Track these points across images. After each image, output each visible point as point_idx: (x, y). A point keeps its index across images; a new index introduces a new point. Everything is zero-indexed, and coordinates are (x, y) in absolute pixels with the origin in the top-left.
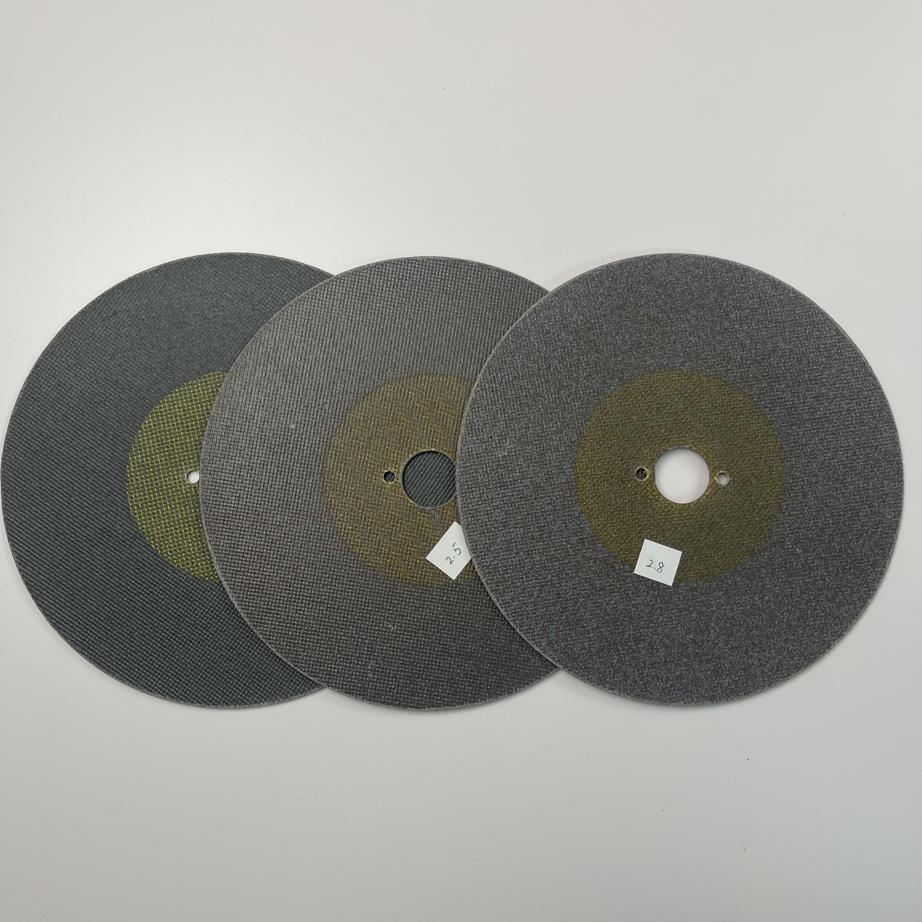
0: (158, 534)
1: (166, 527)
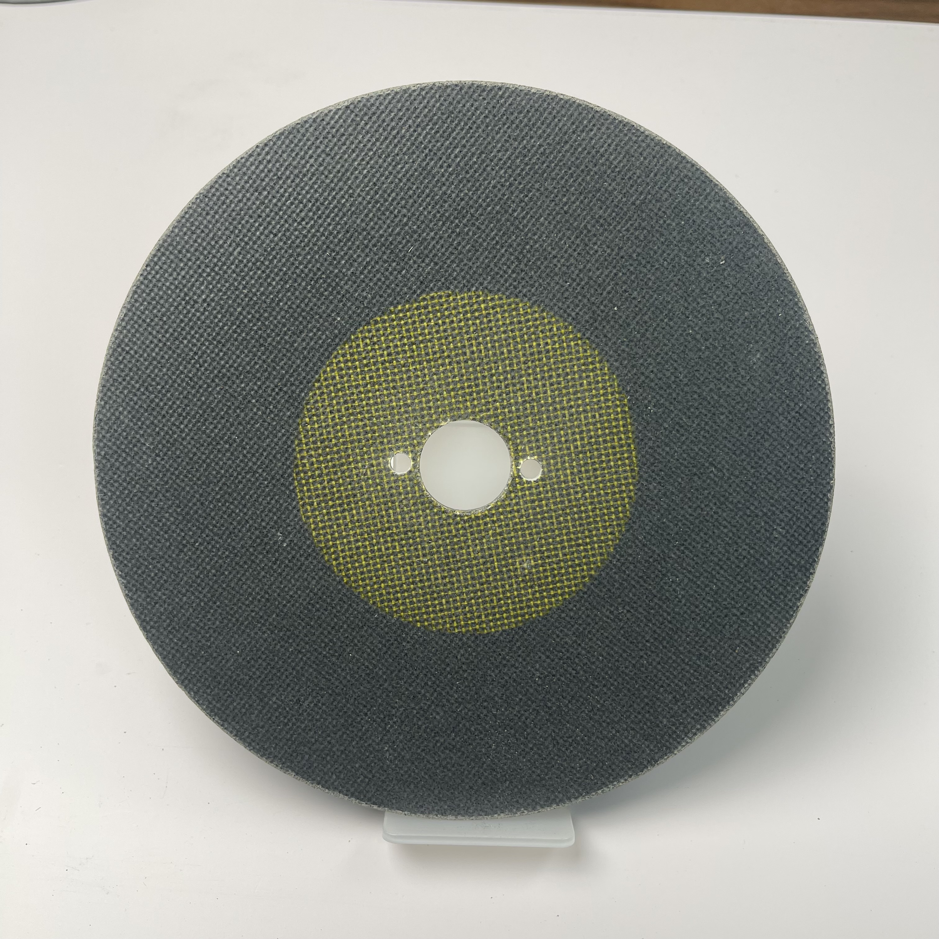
0: (343, 551)
1: (357, 541)
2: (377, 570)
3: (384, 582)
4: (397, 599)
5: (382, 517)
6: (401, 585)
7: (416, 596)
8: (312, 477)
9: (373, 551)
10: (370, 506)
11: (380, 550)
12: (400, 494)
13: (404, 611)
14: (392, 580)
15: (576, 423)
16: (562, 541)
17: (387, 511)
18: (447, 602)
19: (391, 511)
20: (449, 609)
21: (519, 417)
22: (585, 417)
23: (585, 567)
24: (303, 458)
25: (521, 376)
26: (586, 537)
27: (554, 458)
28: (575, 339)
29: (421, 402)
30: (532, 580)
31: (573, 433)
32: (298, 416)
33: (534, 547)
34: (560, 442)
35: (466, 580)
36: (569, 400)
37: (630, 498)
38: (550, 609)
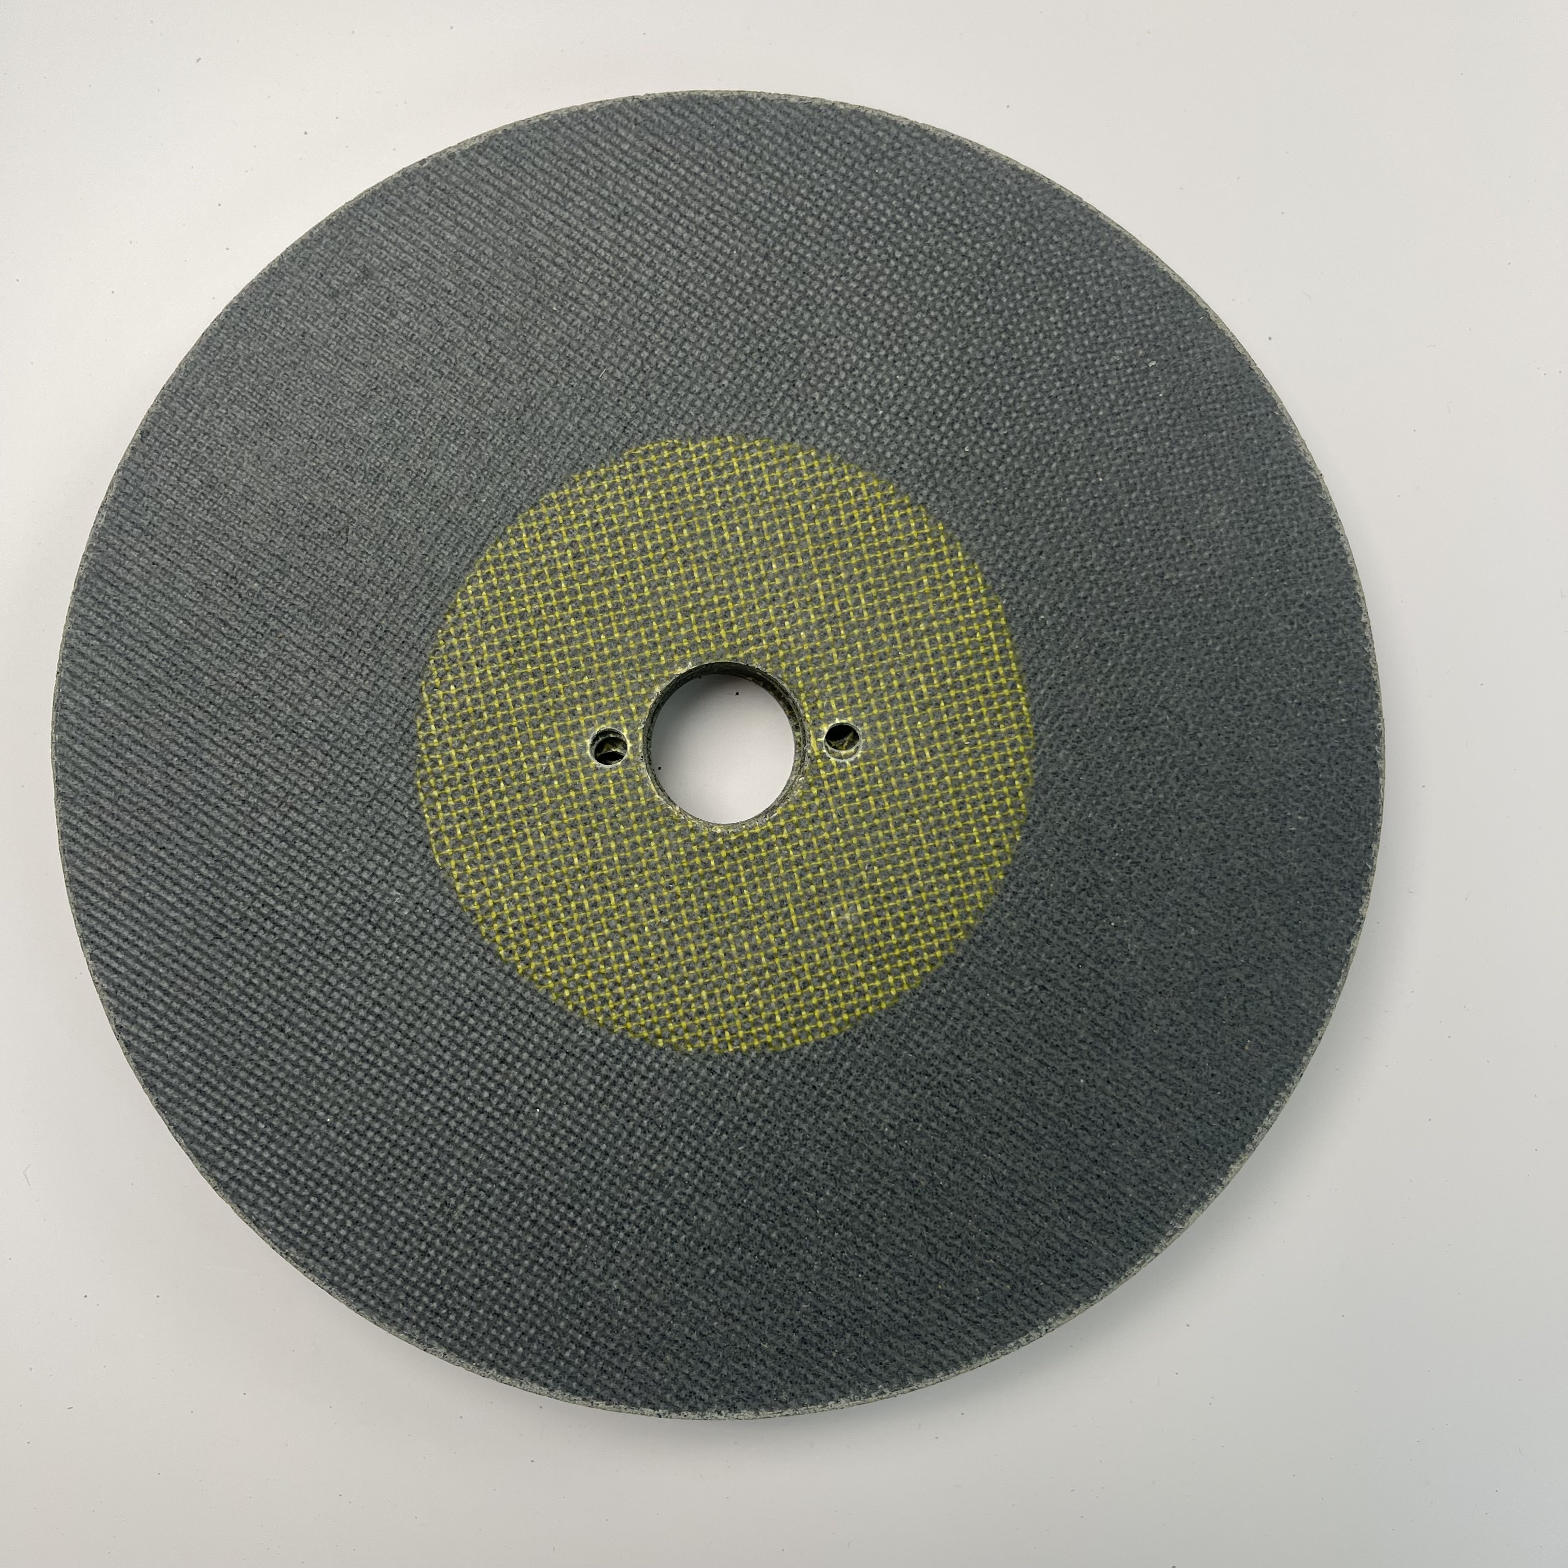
2: (578, 946)
3: (591, 966)
4: (619, 998)
5: (582, 846)
6: (624, 972)
7: (652, 989)
8: (449, 783)
9: (567, 911)
10: (558, 828)
11: (580, 908)
12: (611, 803)
13: (631, 1019)
14: (606, 963)
15: (915, 653)
16: (909, 868)
17: (588, 835)
18: (711, 996)
19: (597, 835)
20: (715, 1009)
21: (813, 650)
22: (930, 642)
23: (955, 912)
24: (431, 750)
25: (812, 578)
26: (952, 857)
27: (882, 717)
28: (900, 506)
29: (638, 635)
30: (861, 942)
31: (913, 672)
32: (419, 676)
33: (861, 882)
34: (890, 688)
35: (741, 951)
36: (899, 615)
37: (1025, 779)
38: (899, 994)
